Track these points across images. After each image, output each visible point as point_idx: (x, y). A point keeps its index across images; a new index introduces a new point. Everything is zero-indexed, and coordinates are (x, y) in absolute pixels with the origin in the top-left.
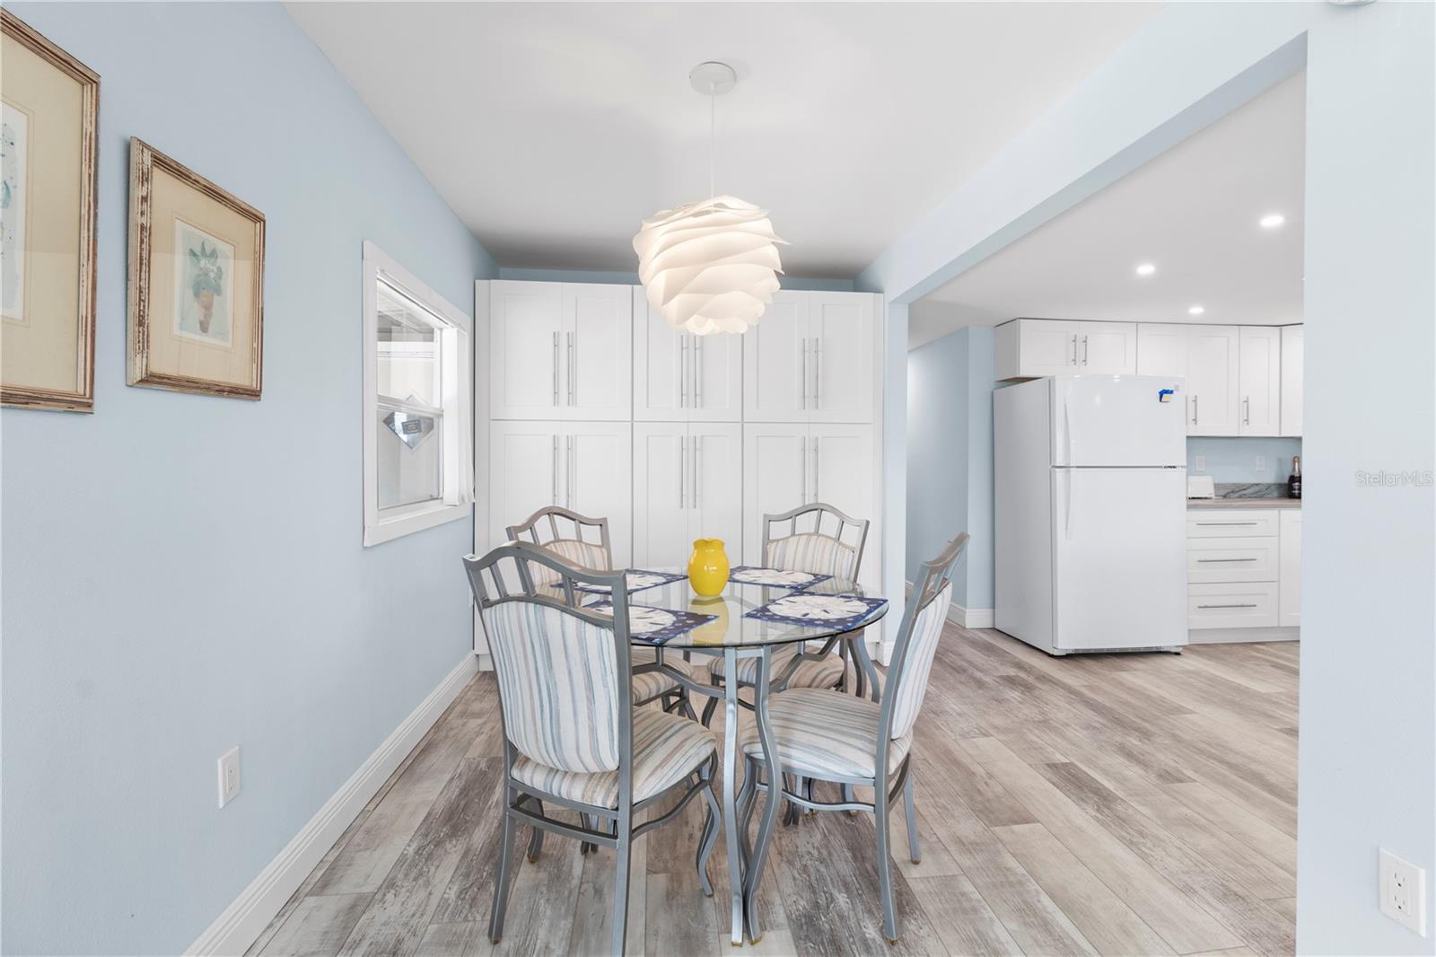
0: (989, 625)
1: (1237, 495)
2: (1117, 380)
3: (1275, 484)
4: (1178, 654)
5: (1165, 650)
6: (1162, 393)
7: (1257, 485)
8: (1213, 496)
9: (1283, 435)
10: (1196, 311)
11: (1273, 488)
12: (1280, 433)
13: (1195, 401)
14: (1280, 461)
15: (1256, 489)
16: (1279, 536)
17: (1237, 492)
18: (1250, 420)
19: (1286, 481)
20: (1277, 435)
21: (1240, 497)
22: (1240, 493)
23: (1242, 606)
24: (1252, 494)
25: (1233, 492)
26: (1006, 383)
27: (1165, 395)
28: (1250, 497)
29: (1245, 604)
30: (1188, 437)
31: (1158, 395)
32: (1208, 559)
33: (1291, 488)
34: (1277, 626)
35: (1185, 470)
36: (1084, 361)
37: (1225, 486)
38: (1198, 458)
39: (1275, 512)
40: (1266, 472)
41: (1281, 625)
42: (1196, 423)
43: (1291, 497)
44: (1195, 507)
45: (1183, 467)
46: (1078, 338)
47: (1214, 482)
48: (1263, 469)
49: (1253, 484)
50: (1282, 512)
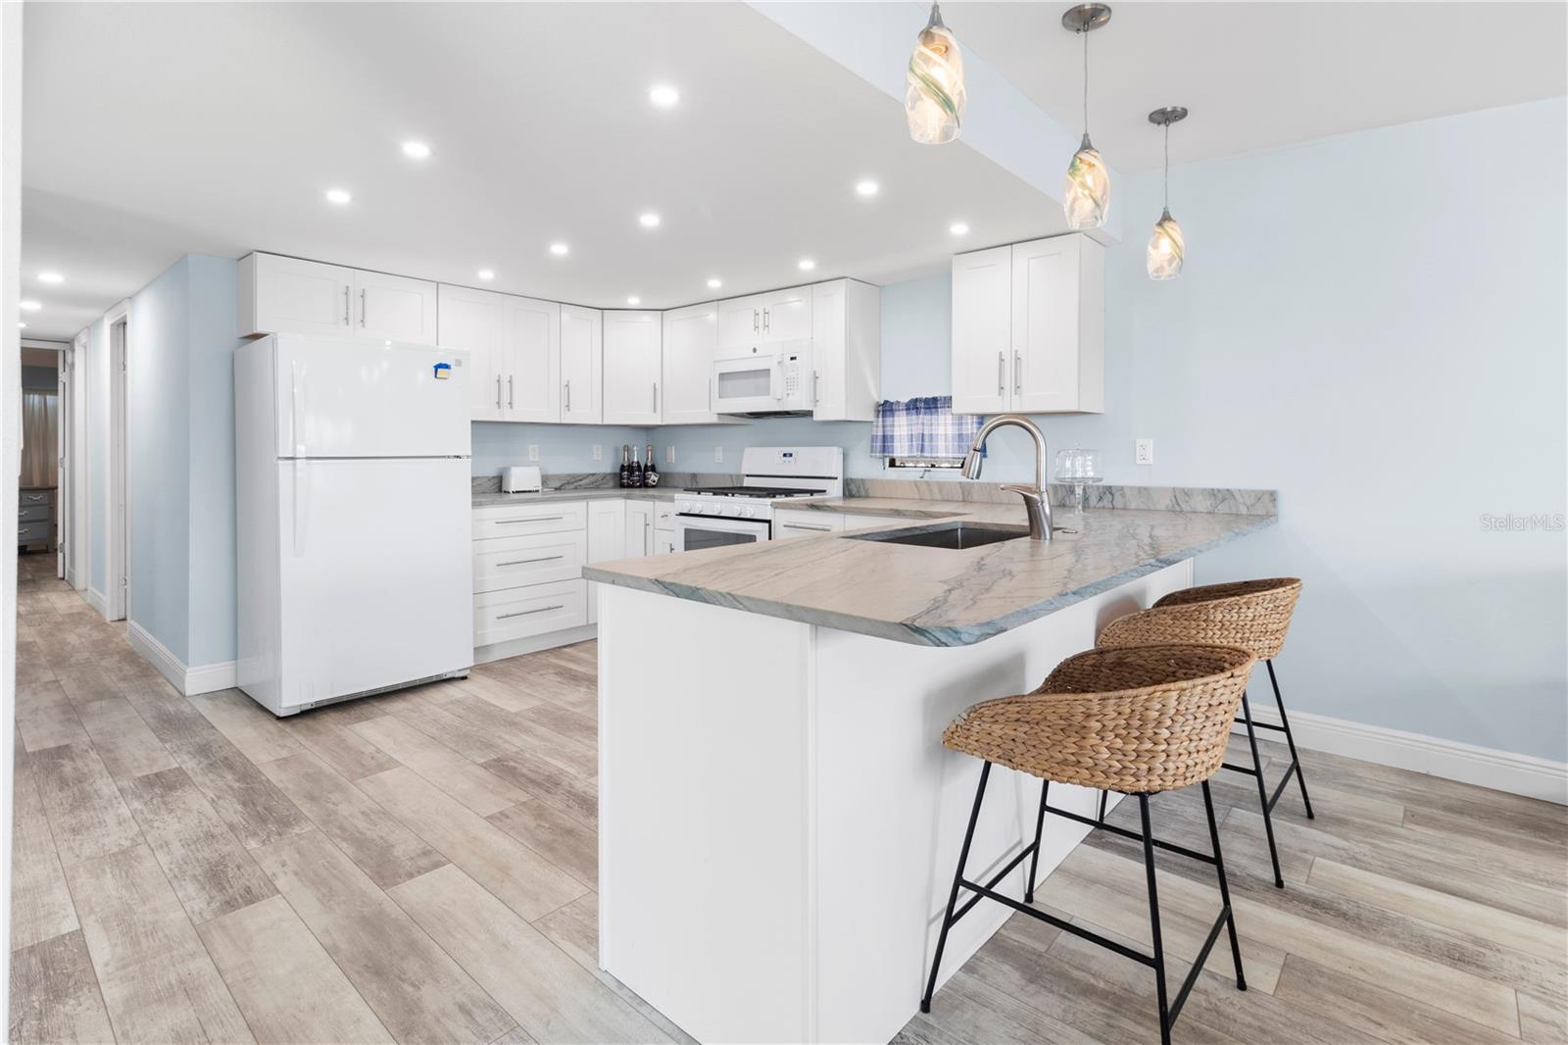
0: (227, 683)
1: (572, 487)
2: (388, 348)
3: (610, 474)
4: (464, 678)
5: (448, 676)
6: (438, 367)
7: (593, 475)
8: (540, 488)
9: (605, 423)
10: (486, 275)
11: (608, 477)
12: (602, 421)
13: (510, 382)
14: (617, 450)
15: (592, 479)
16: (587, 529)
17: (573, 483)
18: (571, 405)
19: (618, 471)
20: (600, 423)
21: (576, 488)
22: (576, 484)
23: (549, 609)
24: (588, 484)
25: (568, 483)
26: (246, 340)
27: (439, 370)
28: (586, 488)
29: (551, 606)
31: (434, 369)
32: (510, 561)
33: (622, 478)
34: (585, 623)
35: (470, 460)
36: (362, 321)
37: (558, 477)
38: (531, 447)
39: (583, 504)
40: (603, 461)
41: (590, 623)
42: (511, 407)
43: (622, 486)
44: (492, 503)
45: (468, 457)
46: (351, 290)
47: (545, 473)
48: (600, 458)
49: (589, 475)
50: (590, 503)
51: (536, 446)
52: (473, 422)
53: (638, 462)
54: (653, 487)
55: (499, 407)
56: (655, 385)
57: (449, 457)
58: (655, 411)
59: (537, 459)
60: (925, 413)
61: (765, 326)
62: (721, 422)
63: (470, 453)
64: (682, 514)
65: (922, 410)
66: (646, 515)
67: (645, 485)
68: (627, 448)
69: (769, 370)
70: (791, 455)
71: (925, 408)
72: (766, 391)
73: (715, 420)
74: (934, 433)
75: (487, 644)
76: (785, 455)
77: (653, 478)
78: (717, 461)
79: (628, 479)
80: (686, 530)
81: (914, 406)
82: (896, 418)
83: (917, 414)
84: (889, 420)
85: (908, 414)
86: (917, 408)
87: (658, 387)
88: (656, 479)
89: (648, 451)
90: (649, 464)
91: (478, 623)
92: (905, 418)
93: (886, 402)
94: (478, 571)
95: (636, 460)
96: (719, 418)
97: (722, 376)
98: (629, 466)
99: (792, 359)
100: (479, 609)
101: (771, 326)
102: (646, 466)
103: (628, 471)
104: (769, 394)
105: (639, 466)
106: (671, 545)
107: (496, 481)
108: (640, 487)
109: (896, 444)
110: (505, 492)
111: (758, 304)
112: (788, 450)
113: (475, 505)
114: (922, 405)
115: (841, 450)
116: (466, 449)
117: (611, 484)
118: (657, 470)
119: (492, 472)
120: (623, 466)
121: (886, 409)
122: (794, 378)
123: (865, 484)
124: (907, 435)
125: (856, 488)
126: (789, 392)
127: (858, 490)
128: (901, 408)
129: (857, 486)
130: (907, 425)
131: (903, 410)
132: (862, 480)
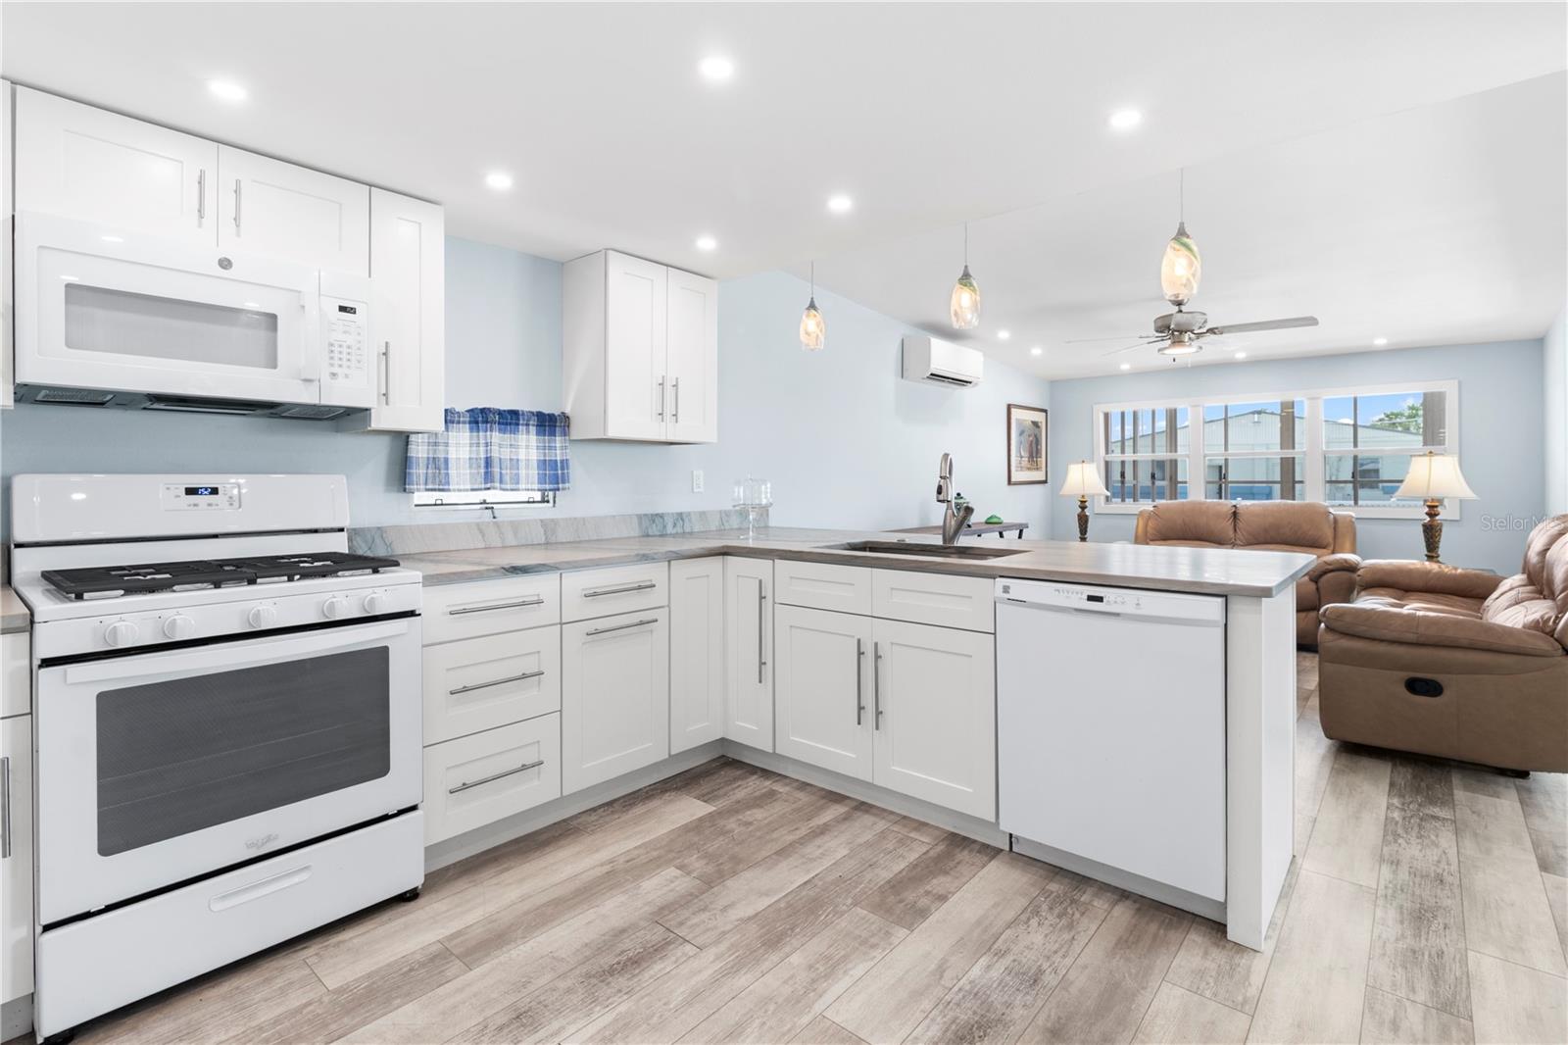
65: (496, 426)
69: (279, 314)
70: (213, 491)
71: (499, 423)
76: (191, 491)
85: (471, 430)
92: (468, 434)
97: (77, 294)
99: (343, 309)
104: (275, 365)
114: (496, 419)
122: (349, 347)
123: (384, 535)
124: (470, 459)
125: (363, 545)
126: (335, 370)
127: (370, 549)
128: (461, 419)
129: (366, 542)
130: (471, 445)
131: (464, 423)
132: (379, 528)
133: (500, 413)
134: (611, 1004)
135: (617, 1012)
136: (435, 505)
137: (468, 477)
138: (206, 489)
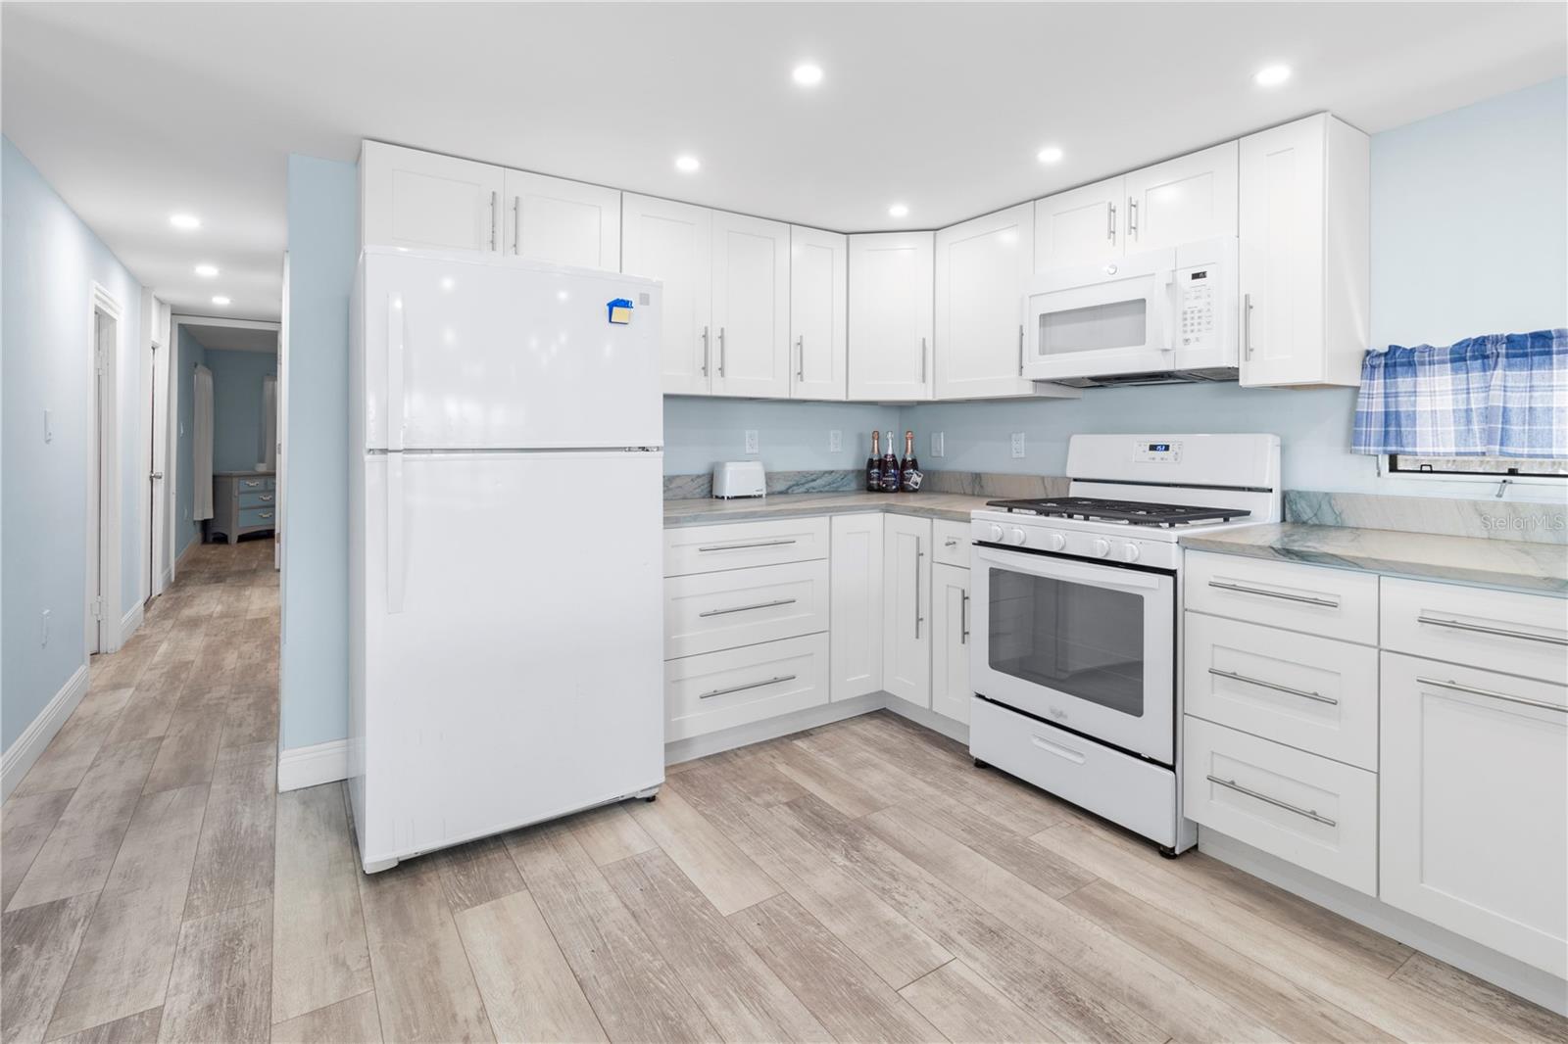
1: (803, 489)
3: (853, 471)
4: (652, 800)
6: (612, 305)
7: (831, 473)
8: (764, 494)
9: (853, 397)
11: (850, 476)
12: (847, 396)
13: (721, 337)
14: (861, 437)
15: (827, 479)
16: (830, 559)
17: (803, 485)
18: (805, 373)
19: (865, 467)
20: (844, 399)
21: (808, 493)
22: (807, 486)
23: (775, 681)
24: (825, 486)
25: (797, 485)
27: (615, 309)
28: (820, 492)
29: (778, 676)
30: (666, 397)
31: (607, 308)
33: (869, 477)
34: (827, 702)
35: (661, 453)
36: (515, 246)
37: (785, 475)
38: (747, 433)
39: (823, 520)
40: (841, 454)
41: (833, 701)
42: (723, 375)
43: (871, 489)
44: (695, 519)
45: (658, 449)
46: (500, 199)
47: (768, 471)
48: (839, 449)
49: (826, 472)
50: (834, 518)
51: (756, 432)
52: (667, 397)
53: (893, 456)
54: (915, 491)
55: (706, 375)
56: (924, 340)
57: (630, 449)
58: (924, 381)
59: (756, 451)
60: (1509, 367)
61: (1131, 228)
62: (1037, 395)
63: (661, 443)
64: (981, 543)
65: (1502, 361)
66: (918, 538)
67: (903, 488)
68: (876, 435)
69: (1144, 300)
70: (1167, 448)
71: (1508, 356)
72: (1139, 338)
73: (1027, 390)
74: (1537, 405)
75: (687, 737)
76: (1153, 448)
77: (915, 479)
78: (1015, 455)
79: (879, 479)
80: (991, 569)
81: (1474, 353)
82: (1420, 379)
83: (1484, 370)
84: (1404, 383)
85: (1455, 371)
86: (1485, 357)
87: (929, 344)
88: (919, 480)
89: (907, 439)
90: (909, 459)
91: (672, 704)
92: (1449, 377)
93: (1393, 349)
94: (672, 627)
95: (890, 452)
96: (1035, 388)
97: (1046, 319)
98: (880, 460)
99: (1195, 276)
100: (673, 684)
101: (1139, 229)
102: (904, 461)
103: (879, 468)
104: (1143, 342)
105: (895, 461)
106: (963, 591)
107: (706, 480)
108: (895, 491)
109: (1423, 428)
110: (717, 497)
111: (1114, 193)
112: (1159, 439)
113: (669, 522)
114: (1503, 350)
115: (1278, 440)
116: (656, 439)
117: (854, 485)
118: (920, 466)
119: (699, 467)
120: (871, 461)
121: (1396, 361)
122: (1200, 311)
123: (1333, 502)
124: (1454, 411)
125: (1308, 510)
126: (1189, 336)
127: (1316, 515)
128: (1436, 358)
129: (1311, 507)
130: (1455, 392)
131: (1443, 362)
132: (1327, 494)
133: (1510, 340)
134: (1010, 993)
135: (997, 997)
136: (1421, 472)
137: (1453, 435)
138: (1162, 446)
